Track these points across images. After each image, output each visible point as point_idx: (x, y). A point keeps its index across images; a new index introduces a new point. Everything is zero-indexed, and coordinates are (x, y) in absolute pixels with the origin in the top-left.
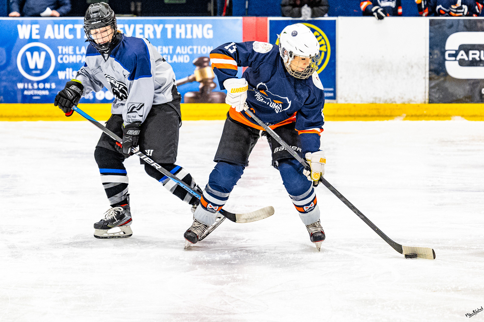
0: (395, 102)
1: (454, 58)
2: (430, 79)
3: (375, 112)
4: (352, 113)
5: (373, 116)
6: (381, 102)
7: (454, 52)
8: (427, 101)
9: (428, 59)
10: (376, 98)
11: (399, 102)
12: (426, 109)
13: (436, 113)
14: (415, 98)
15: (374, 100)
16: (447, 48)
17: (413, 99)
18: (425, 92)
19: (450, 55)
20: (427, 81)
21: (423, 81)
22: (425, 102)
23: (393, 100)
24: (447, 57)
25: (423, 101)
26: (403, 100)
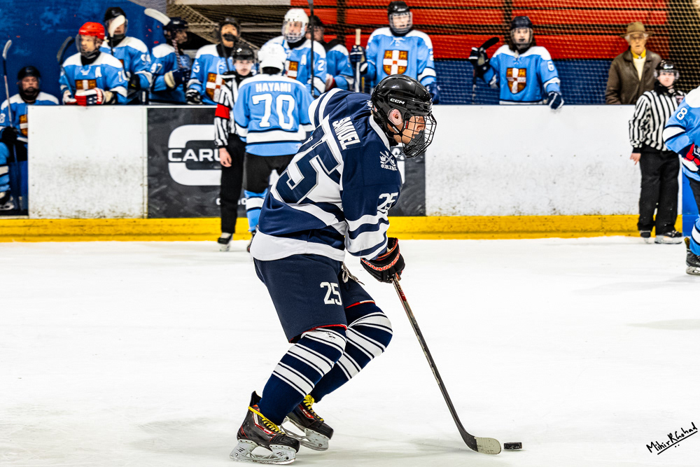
0: (104, 217)
1: (180, 159)
2: (150, 186)
3: (78, 230)
4: (49, 232)
5: (74, 235)
6: (86, 217)
7: (180, 151)
8: (146, 215)
9: (146, 160)
10: (79, 211)
11: (108, 217)
12: (145, 225)
13: (157, 230)
14: (130, 210)
15: (77, 214)
16: (170, 146)
17: (128, 213)
18: (143, 204)
19: (175, 155)
20: (146, 188)
21: (141, 188)
22: (143, 217)
23: (101, 214)
24: (171, 158)
25: (141, 214)
26: (115, 215)
